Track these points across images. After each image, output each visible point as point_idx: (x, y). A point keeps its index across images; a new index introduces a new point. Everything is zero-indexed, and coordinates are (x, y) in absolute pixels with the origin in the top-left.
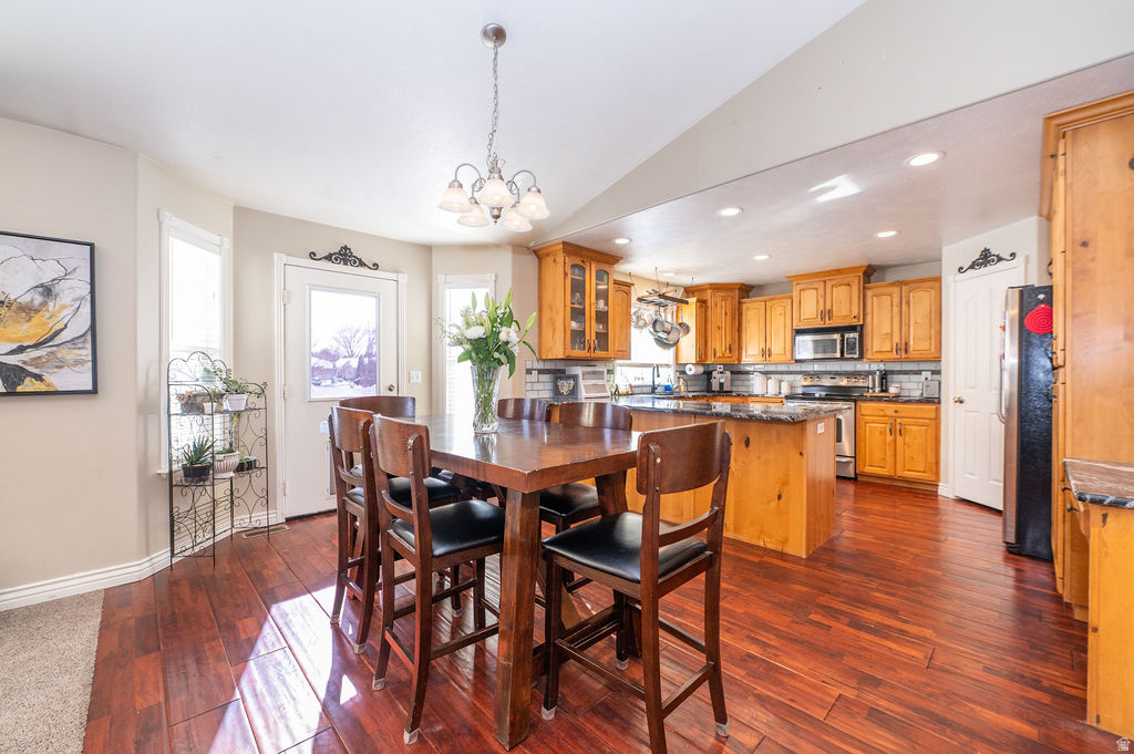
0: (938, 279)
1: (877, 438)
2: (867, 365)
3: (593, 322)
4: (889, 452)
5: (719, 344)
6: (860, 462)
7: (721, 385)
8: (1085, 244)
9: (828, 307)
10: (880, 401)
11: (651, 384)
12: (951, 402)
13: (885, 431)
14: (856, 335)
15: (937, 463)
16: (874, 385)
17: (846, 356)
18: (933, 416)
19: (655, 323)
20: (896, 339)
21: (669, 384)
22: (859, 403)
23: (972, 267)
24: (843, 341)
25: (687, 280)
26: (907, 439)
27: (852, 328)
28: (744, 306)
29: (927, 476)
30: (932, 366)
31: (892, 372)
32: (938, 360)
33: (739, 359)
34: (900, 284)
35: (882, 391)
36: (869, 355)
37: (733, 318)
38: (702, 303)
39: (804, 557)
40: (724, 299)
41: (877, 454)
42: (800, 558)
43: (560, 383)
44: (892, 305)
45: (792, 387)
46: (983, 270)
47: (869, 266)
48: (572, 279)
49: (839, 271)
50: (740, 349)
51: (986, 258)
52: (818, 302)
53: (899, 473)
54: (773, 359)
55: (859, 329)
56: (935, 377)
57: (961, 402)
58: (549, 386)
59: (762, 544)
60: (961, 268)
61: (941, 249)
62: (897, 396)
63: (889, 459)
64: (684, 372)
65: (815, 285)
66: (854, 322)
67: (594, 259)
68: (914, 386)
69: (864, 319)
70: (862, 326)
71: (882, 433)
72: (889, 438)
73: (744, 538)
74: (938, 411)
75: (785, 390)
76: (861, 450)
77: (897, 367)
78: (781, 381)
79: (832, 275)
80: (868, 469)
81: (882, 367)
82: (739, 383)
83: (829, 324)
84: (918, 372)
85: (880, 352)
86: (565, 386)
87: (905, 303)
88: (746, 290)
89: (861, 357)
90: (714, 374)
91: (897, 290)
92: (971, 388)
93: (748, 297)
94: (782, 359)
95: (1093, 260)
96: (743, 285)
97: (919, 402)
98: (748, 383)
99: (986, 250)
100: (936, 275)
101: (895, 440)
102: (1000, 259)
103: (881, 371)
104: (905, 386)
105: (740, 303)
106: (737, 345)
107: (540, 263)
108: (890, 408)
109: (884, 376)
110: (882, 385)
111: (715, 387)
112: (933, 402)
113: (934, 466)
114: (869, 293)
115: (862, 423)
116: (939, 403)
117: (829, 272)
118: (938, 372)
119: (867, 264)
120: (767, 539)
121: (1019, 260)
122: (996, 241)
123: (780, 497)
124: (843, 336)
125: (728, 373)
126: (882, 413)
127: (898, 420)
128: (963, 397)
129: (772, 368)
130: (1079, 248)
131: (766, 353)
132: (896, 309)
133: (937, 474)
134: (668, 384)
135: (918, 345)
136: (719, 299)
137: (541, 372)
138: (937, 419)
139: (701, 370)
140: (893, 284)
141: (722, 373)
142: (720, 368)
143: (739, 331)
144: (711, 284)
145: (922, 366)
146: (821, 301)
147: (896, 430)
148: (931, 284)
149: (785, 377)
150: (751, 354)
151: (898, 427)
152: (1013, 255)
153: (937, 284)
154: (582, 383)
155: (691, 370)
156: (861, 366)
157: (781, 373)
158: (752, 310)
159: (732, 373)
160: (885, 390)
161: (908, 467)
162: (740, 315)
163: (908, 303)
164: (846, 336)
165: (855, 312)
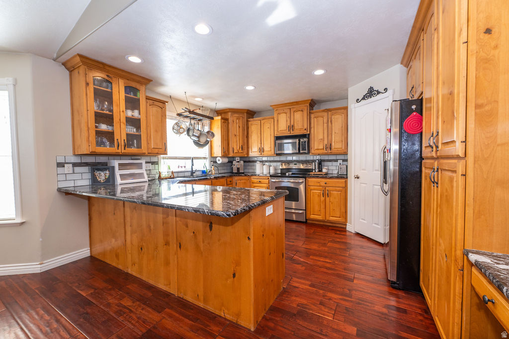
0: (346, 108)
1: (316, 199)
2: (312, 157)
3: (123, 126)
4: (323, 206)
5: (235, 145)
6: (308, 212)
7: (238, 169)
8: (488, 31)
9: (292, 124)
10: (318, 177)
11: (191, 170)
12: (353, 178)
13: (320, 194)
14: (306, 140)
15: (346, 212)
16: (315, 168)
17: (301, 152)
18: (344, 186)
19: (188, 130)
20: (326, 142)
21: (205, 169)
22: (307, 179)
23: (364, 99)
24: (299, 143)
25: (212, 104)
26: (331, 199)
27: (304, 136)
28: (250, 123)
29: (341, 220)
30: (342, 157)
31: (324, 161)
32: (346, 154)
33: (248, 153)
34: (328, 110)
35: (319, 171)
36: (312, 151)
37: (243, 130)
38: (225, 121)
39: (252, 329)
40: (238, 118)
41: (317, 208)
42: (250, 330)
43: (97, 173)
44: (324, 123)
45: (275, 169)
46: (370, 100)
47: (312, 100)
48: (95, 89)
49: (297, 103)
50: (248, 148)
51: (371, 93)
52: (287, 121)
53: (327, 218)
54: (265, 153)
55: (307, 136)
56: (345, 163)
57: (358, 178)
58: (89, 176)
59: (222, 315)
60: (358, 100)
61: (347, 90)
62: (327, 174)
63: (323, 210)
64: (215, 162)
65: (285, 111)
66: (305, 132)
67: (122, 77)
68: (334, 168)
69: (310, 131)
70: (309, 134)
71: (319, 196)
72: (322, 199)
73: (211, 308)
74: (346, 183)
75: (272, 172)
76: (308, 206)
77: (326, 158)
78: (270, 166)
79: (294, 105)
80: (312, 217)
81: (318, 157)
82: (249, 167)
83: (293, 133)
84: (336, 161)
85: (318, 149)
86: (102, 176)
87: (330, 121)
88: (251, 114)
89: (309, 152)
90: (234, 162)
91: (325, 114)
92: (363, 170)
93: (253, 118)
94: (270, 153)
95: (496, 47)
96: (248, 110)
97: (337, 177)
98: (253, 167)
99: (371, 88)
100: (345, 105)
101: (325, 199)
102: (379, 93)
103: (318, 160)
104: (330, 168)
105: (247, 121)
106: (246, 145)
107: (71, 76)
108: (323, 181)
109: (320, 163)
110: (319, 168)
111: (235, 171)
112: (344, 177)
113: (344, 213)
114: (312, 116)
115: (309, 190)
116: (347, 178)
117: (292, 103)
118: (346, 160)
119: (310, 99)
120: (226, 311)
121: (390, 92)
122: (376, 82)
123: (234, 275)
124: (299, 141)
125: (242, 162)
126: (318, 184)
127: (327, 188)
128: (359, 175)
129: (264, 159)
130: (482, 36)
131: (261, 150)
132: (325, 125)
133: (346, 218)
134: (203, 169)
135: (337, 146)
136: (235, 119)
137: (75, 165)
138: (346, 187)
139: (226, 160)
140: (324, 111)
141: (238, 162)
142: (238, 159)
143: (247, 137)
144: (230, 109)
145: (338, 157)
146: (289, 120)
147: (326, 194)
148: (343, 110)
149: (272, 164)
150: (254, 152)
151: (327, 192)
152: (386, 90)
153: (345, 111)
154: (118, 173)
155: (220, 161)
156: (310, 157)
157: (270, 161)
158: (254, 126)
159: (245, 162)
160: (320, 171)
161: (332, 215)
162: (248, 128)
163: (331, 122)
164: (302, 140)
165: (305, 127)
